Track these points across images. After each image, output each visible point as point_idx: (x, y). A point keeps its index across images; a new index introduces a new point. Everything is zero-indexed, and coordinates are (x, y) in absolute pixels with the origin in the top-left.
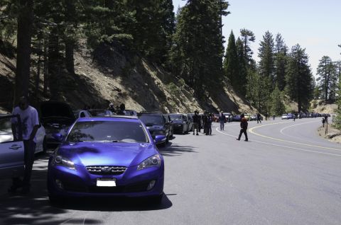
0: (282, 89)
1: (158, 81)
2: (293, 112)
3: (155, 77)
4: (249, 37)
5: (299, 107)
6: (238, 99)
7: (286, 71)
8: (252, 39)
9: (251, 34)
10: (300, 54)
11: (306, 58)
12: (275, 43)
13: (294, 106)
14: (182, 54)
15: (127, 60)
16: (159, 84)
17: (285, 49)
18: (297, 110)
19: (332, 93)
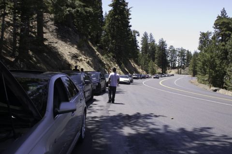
0: (154, 61)
1: (97, 53)
2: (159, 73)
3: (96, 51)
4: (137, 34)
5: (162, 71)
6: (136, 66)
7: (156, 52)
8: (138, 35)
9: (137, 32)
10: (163, 43)
11: (166, 45)
12: (149, 38)
13: (160, 70)
14: (110, 38)
15: (80, 38)
16: (99, 55)
17: (154, 41)
18: (161, 72)
19: (175, 64)
